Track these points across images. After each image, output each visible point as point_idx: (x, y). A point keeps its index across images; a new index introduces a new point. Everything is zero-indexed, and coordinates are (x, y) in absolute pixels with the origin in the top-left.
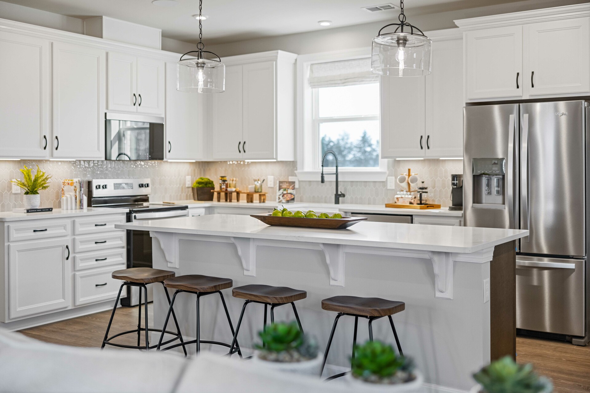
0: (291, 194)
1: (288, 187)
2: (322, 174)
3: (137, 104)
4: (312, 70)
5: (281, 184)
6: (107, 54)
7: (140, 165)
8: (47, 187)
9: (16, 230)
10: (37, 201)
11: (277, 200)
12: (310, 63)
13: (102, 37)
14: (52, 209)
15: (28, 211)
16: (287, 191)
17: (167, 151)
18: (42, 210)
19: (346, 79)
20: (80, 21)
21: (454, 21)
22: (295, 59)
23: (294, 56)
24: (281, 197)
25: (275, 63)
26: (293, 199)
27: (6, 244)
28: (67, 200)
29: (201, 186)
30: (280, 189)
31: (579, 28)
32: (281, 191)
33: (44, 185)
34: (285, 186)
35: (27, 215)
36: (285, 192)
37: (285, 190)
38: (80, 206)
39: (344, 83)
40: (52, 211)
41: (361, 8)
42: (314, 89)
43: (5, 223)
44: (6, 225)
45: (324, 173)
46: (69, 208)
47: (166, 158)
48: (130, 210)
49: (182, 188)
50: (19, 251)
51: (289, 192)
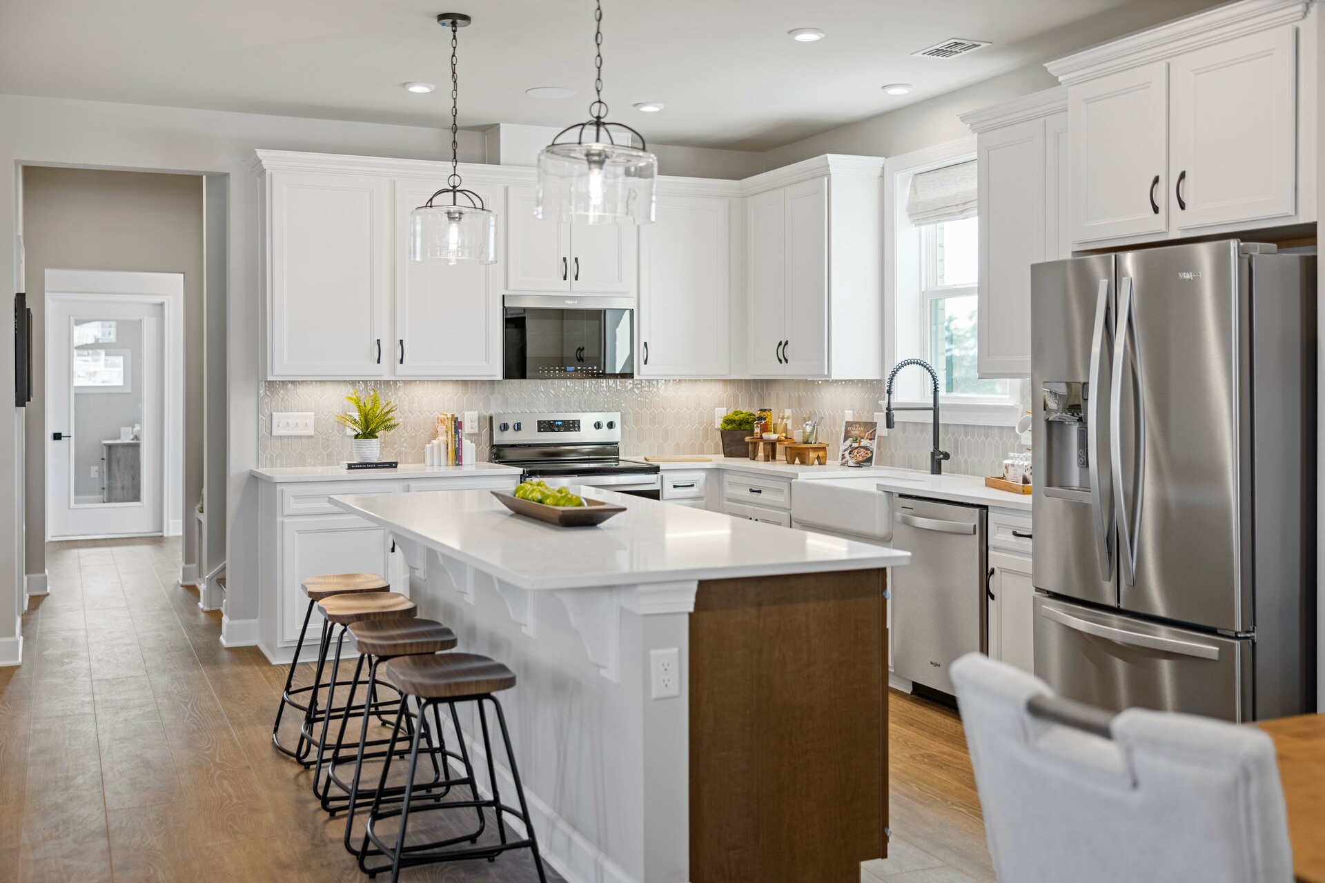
0: (865, 448)
1: (862, 435)
2: (889, 409)
3: (571, 276)
4: (914, 188)
5: (849, 428)
6: (506, 190)
7: (608, 387)
8: (394, 426)
9: (295, 497)
10: (373, 450)
11: (840, 461)
12: (911, 172)
13: (498, 163)
14: (396, 463)
15: (350, 467)
16: (860, 442)
17: (642, 362)
18: (377, 466)
19: (965, 203)
20: (478, 134)
21: (1045, 65)
22: (882, 166)
23: (875, 162)
24: (847, 453)
25: (826, 179)
26: (869, 460)
27: (279, 519)
28: (432, 448)
29: (729, 427)
30: (845, 440)
31: (1271, 54)
32: (849, 442)
33: (388, 423)
34: (855, 432)
35: (348, 473)
36: (855, 445)
37: (855, 440)
38: (456, 460)
39: (962, 212)
40: (395, 467)
41: (911, 54)
42: (923, 228)
43: (277, 485)
44: (279, 488)
45: (892, 407)
46: (436, 463)
47: (639, 374)
48: (524, 471)
49: (706, 430)
50: (300, 532)
51: (862, 444)
